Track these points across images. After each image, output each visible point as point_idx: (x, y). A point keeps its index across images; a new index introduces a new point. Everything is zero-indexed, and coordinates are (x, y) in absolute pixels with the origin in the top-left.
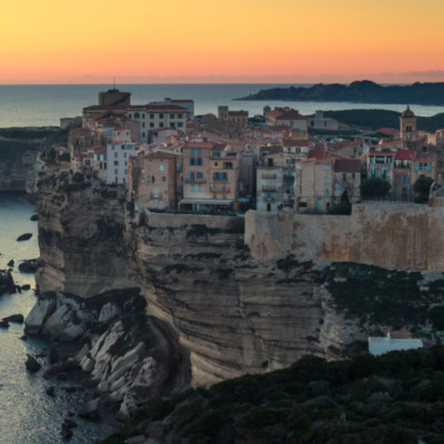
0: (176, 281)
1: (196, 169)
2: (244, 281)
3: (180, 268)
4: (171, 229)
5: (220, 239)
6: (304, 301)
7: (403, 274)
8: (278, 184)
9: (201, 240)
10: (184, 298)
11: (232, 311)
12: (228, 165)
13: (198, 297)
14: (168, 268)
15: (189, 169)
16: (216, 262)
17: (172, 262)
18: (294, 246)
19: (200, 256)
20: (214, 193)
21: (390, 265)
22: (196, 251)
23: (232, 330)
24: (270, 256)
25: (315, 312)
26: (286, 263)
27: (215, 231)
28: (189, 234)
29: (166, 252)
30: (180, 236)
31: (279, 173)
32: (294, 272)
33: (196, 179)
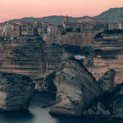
0: (25, 51)
1: (25, 28)
2: (45, 48)
3: (25, 48)
4: (23, 40)
5: (34, 42)
6: (58, 52)
7: (77, 46)
8: (43, 31)
9: (30, 42)
10: (26, 54)
11: (37, 57)
12: (32, 27)
13: (30, 54)
14: (23, 48)
15: (23, 28)
16: (34, 46)
17: (23, 47)
18: (54, 41)
19: (30, 45)
20: (29, 33)
21: (74, 44)
22: (29, 44)
23: (37, 61)
24: (50, 43)
25: (60, 54)
26: (53, 44)
27: (33, 40)
28: (27, 41)
29: (22, 45)
30: (25, 41)
31: (43, 29)
32: (55, 46)
33: (25, 30)
